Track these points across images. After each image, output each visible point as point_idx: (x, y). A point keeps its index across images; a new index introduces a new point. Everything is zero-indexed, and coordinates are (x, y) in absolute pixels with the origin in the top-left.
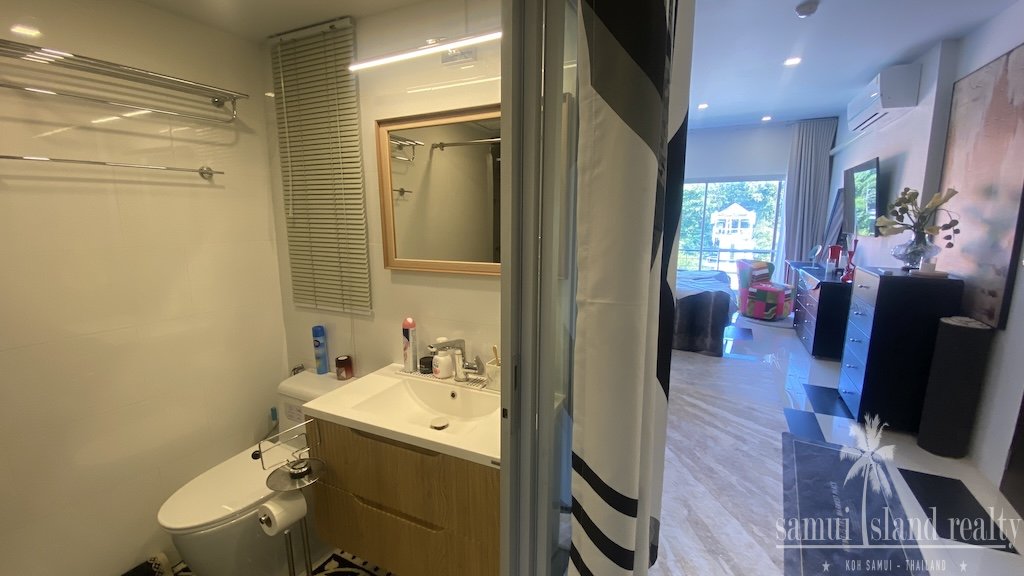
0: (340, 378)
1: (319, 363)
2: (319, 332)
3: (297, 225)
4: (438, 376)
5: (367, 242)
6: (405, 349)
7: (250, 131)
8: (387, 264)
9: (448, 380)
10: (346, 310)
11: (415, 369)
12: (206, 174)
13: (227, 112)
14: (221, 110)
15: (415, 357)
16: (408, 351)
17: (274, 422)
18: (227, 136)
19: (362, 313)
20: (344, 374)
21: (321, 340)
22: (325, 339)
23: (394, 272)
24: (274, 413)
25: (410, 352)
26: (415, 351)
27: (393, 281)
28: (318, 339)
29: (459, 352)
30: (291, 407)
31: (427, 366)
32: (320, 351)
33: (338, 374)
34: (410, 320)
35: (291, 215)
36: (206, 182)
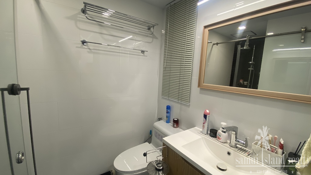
0: (174, 127)
1: (167, 119)
2: (168, 108)
3: (166, 70)
4: (220, 140)
5: (191, 76)
6: (204, 123)
7: (157, 38)
8: (199, 86)
9: (225, 144)
10: (179, 102)
11: (207, 133)
12: (143, 52)
13: (151, 32)
14: (149, 31)
15: (208, 128)
16: (205, 125)
17: (150, 135)
18: (150, 40)
19: (185, 104)
20: (175, 126)
21: (169, 111)
22: (170, 111)
23: (202, 89)
24: (151, 132)
25: (206, 125)
26: (208, 126)
27: (200, 93)
28: (168, 110)
29: (234, 133)
30: (156, 133)
31: (213, 133)
32: (168, 115)
33: (174, 125)
34: (208, 111)
35: (165, 66)
36: (142, 54)
